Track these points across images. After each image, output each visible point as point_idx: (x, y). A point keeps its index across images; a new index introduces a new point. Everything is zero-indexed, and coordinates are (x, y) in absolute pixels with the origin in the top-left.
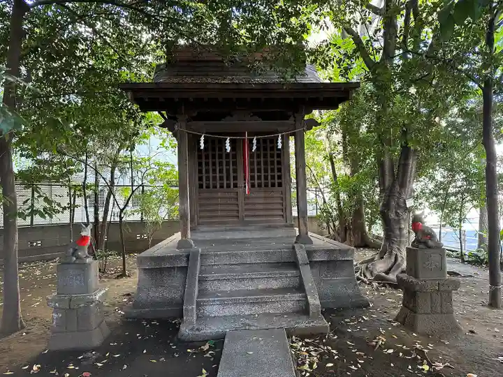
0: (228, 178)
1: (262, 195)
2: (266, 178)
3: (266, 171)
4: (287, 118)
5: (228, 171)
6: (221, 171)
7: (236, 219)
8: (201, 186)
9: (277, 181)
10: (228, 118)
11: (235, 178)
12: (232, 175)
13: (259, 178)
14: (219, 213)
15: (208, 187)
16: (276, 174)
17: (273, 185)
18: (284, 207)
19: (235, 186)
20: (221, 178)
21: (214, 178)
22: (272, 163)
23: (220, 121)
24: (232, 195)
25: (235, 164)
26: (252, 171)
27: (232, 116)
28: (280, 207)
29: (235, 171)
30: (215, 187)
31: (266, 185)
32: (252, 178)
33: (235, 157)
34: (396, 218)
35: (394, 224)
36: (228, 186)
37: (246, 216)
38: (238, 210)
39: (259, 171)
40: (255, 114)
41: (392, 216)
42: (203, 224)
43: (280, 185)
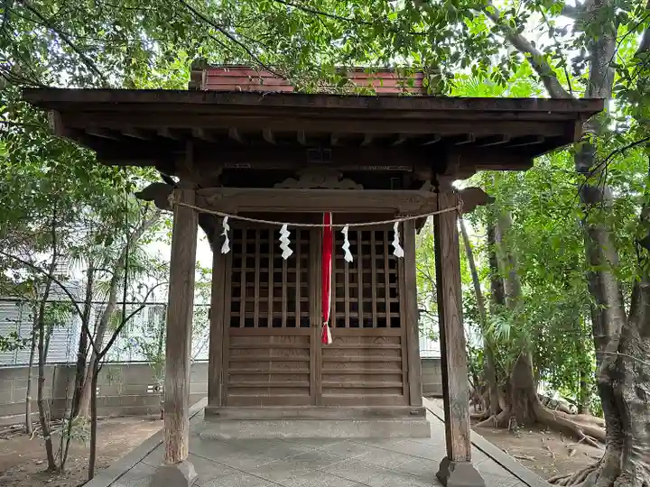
0: (291, 307)
1: (360, 344)
2: (368, 307)
3: (367, 293)
4: (417, 185)
5: (291, 292)
6: (277, 291)
7: (304, 395)
8: (235, 322)
9: (389, 315)
10: (289, 181)
11: (305, 307)
12: (298, 300)
13: (354, 307)
14: (271, 381)
15: (249, 323)
16: (389, 300)
17: (382, 323)
18: (405, 369)
19: (305, 322)
20: (277, 306)
21: (264, 306)
22: (381, 278)
23: (272, 187)
24: (298, 343)
25: (305, 278)
26: (339, 293)
27: (297, 178)
28: (398, 371)
29: (305, 292)
30: (263, 323)
31: (367, 323)
32: (340, 307)
33: (305, 264)
34: (640, 401)
35: (633, 413)
36: (291, 322)
37: (326, 388)
38: (309, 375)
39: (353, 293)
40: (347, 175)
41: (630, 396)
42: (234, 402)
43: (396, 323)
